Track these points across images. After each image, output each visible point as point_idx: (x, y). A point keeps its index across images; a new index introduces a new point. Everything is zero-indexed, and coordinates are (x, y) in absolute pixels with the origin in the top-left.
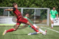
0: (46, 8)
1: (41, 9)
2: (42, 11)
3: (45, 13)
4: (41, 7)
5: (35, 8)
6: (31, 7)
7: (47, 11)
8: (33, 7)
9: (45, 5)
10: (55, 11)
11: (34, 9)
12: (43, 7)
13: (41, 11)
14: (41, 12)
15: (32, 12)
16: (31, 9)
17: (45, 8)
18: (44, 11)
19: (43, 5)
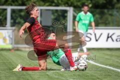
0: (65, 6)
1: (52, 10)
2: (56, 14)
3: (61, 18)
4: (54, 4)
7: (66, 15)
10: (89, 14)
12: (57, 5)
13: (53, 13)
14: (53, 17)
17: (62, 6)
18: (60, 14)
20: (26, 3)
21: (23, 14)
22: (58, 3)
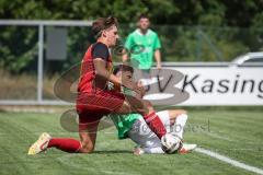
1: (69, 28)
2: (76, 36)
4: (71, 15)
5: (41, 23)
6: (21, 18)
8: (31, 15)
9: (88, 8)
11: (37, 27)
12: (79, 18)
13: (70, 34)
14: (69, 42)
15: (27, 41)
16: (20, 28)
18: (85, 34)
19: (79, 7)
20: (14, 12)
21: (6, 35)
22: (81, 11)
